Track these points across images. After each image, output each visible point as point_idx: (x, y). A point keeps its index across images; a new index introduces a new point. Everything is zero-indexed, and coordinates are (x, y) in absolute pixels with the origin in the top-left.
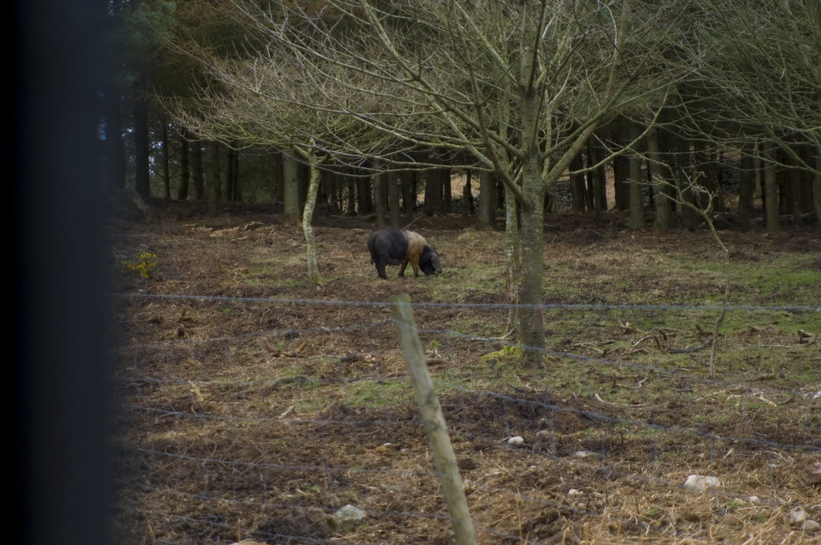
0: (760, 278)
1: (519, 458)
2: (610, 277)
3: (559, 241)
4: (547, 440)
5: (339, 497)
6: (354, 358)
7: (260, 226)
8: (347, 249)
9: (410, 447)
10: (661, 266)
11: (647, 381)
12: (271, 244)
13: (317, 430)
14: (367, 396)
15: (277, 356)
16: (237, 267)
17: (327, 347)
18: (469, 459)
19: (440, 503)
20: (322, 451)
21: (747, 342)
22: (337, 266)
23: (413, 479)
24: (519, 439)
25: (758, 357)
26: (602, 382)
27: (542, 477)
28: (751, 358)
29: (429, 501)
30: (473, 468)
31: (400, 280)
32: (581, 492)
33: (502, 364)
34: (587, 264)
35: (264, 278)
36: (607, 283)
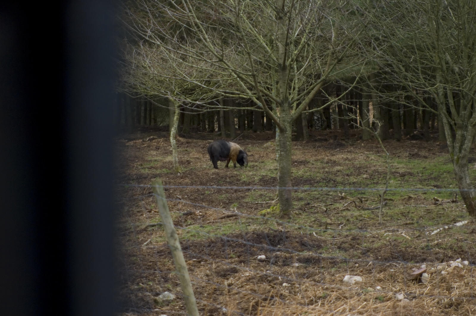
0: (424, 168)
1: (262, 267)
2: (342, 168)
3: (320, 147)
4: (279, 257)
5: (161, 287)
6: (190, 213)
7: (156, 139)
8: (200, 152)
9: (206, 261)
10: (372, 161)
11: (344, 225)
12: (158, 149)
13: (158, 252)
14: (192, 234)
15: (150, 212)
16: (137, 162)
17: (178, 207)
18: (235, 268)
19: (215, 291)
20: (159, 263)
21: (406, 204)
22: (192, 162)
23: (204, 278)
24: (263, 257)
25: (408, 212)
26: (320, 226)
27: (270, 277)
28: (404, 213)
29: (209, 290)
30: (237, 272)
31: (225, 169)
32: (289, 285)
33: (269, 216)
34: (331, 160)
35: (151, 168)
36: (339, 171)
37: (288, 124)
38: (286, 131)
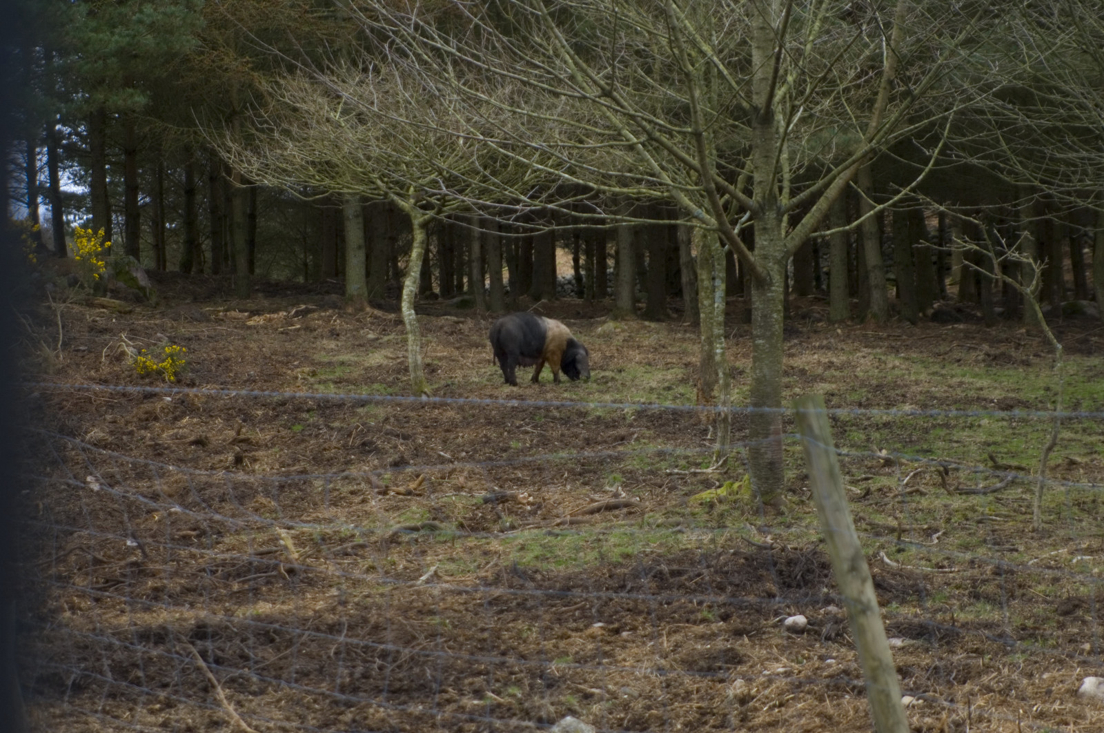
0: (1047, 389)
1: (804, 647)
2: (834, 386)
4: (842, 621)
5: (552, 704)
6: (502, 497)
7: (313, 311)
8: (449, 344)
9: (634, 629)
10: (897, 372)
11: (944, 534)
12: (338, 335)
13: (490, 603)
14: (536, 553)
15: (385, 493)
16: (297, 367)
17: (454, 482)
18: (732, 649)
19: (703, 714)
20: (506, 635)
21: (1064, 479)
22: (441, 367)
23: (653, 677)
24: (800, 619)
25: (1094, 501)
26: (878, 534)
27: (858, 677)
28: (1084, 503)
29: (688, 712)
30: (740, 662)
31: (536, 386)
32: (921, 701)
33: (723, 507)
34: (793, 368)
35: (340, 382)
36: (833, 395)
37: (776, 267)
38: (771, 284)
